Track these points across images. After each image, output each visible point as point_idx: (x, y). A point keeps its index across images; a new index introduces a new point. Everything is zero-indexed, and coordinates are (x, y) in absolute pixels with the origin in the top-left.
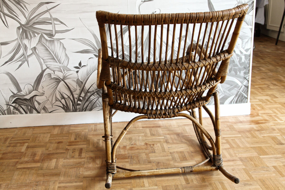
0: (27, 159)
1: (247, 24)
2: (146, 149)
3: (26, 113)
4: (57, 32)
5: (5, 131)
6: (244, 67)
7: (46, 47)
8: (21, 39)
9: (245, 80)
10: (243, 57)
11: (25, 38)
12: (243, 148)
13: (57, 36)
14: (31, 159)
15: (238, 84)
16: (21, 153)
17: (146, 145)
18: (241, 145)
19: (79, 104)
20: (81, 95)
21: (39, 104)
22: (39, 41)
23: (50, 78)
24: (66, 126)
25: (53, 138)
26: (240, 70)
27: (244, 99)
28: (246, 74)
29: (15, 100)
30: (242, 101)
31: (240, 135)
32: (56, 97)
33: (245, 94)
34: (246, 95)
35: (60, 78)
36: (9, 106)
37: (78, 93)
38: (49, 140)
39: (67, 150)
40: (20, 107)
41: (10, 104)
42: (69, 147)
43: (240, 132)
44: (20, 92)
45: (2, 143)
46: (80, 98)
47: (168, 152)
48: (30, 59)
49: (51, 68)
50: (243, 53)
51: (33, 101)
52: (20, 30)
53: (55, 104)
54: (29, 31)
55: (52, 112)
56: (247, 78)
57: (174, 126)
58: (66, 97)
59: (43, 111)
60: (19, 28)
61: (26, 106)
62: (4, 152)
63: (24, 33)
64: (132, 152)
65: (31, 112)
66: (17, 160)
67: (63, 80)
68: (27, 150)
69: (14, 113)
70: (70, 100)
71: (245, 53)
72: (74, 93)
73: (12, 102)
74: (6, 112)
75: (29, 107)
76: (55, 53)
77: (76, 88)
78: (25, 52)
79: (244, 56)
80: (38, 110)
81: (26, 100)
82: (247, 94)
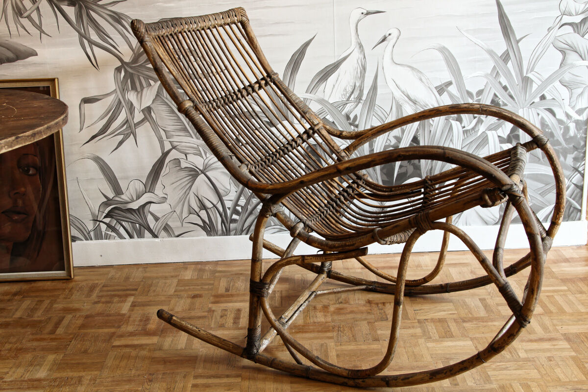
0: (133, 328)
1: (581, 56)
2: (369, 313)
3: (131, 237)
5: (91, 272)
6: (574, 146)
7: (170, 107)
8: (123, 91)
9: (577, 172)
10: (572, 126)
11: (130, 89)
12: (572, 315)
14: (140, 329)
16: (121, 316)
17: (368, 305)
18: (567, 308)
19: (235, 221)
20: (239, 203)
21: (157, 219)
22: (157, 95)
23: (178, 168)
24: (208, 264)
25: (183, 288)
26: (565, 153)
27: (575, 211)
28: (579, 162)
29: (110, 212)
30: (569, 216)
31: (565, 288)
32: (189, 206)
33: (576, 202)
34: (579, 205)
35: (197, 167)
36: (98, 223)
37: (232, 198)
38: (175, 291)
39: (211, 311)
40: (120, 225)
41: (101, 220)
42: (214, 307)
43: (565, 281)
44: (119, 196)
45: (84, 296)
46: (237, 208)
47: (415, 319)
48: (139, 131)
49: (180, 148)
50: (571, 117)
51: (144, 213)
52: (121, 73)
53: (187, 220)
54: (139, 76)
55: (182, 236)
56: (580, 169)
57: (427, 267)
58: (209, 205)
59: (163, 233)
60: (118, 70)
61: (130, 222)
62: (88, 313)
63: (128, 80)
64: (341, 318)
65: (141, 235)
66: (113, 330)
67: (203, 172)
68: (133, 310)
69: (107, 237)
70: (217, 212)
71: (576, 117)
72: (224, 198)
73: (104, 214)
74: (92, 234)
75: (137, 225)
77: (228, 187)
78: (130, 117)
79: (574, 124)
80: (154, 231)
81: (130, 211)
82: (580, 203)
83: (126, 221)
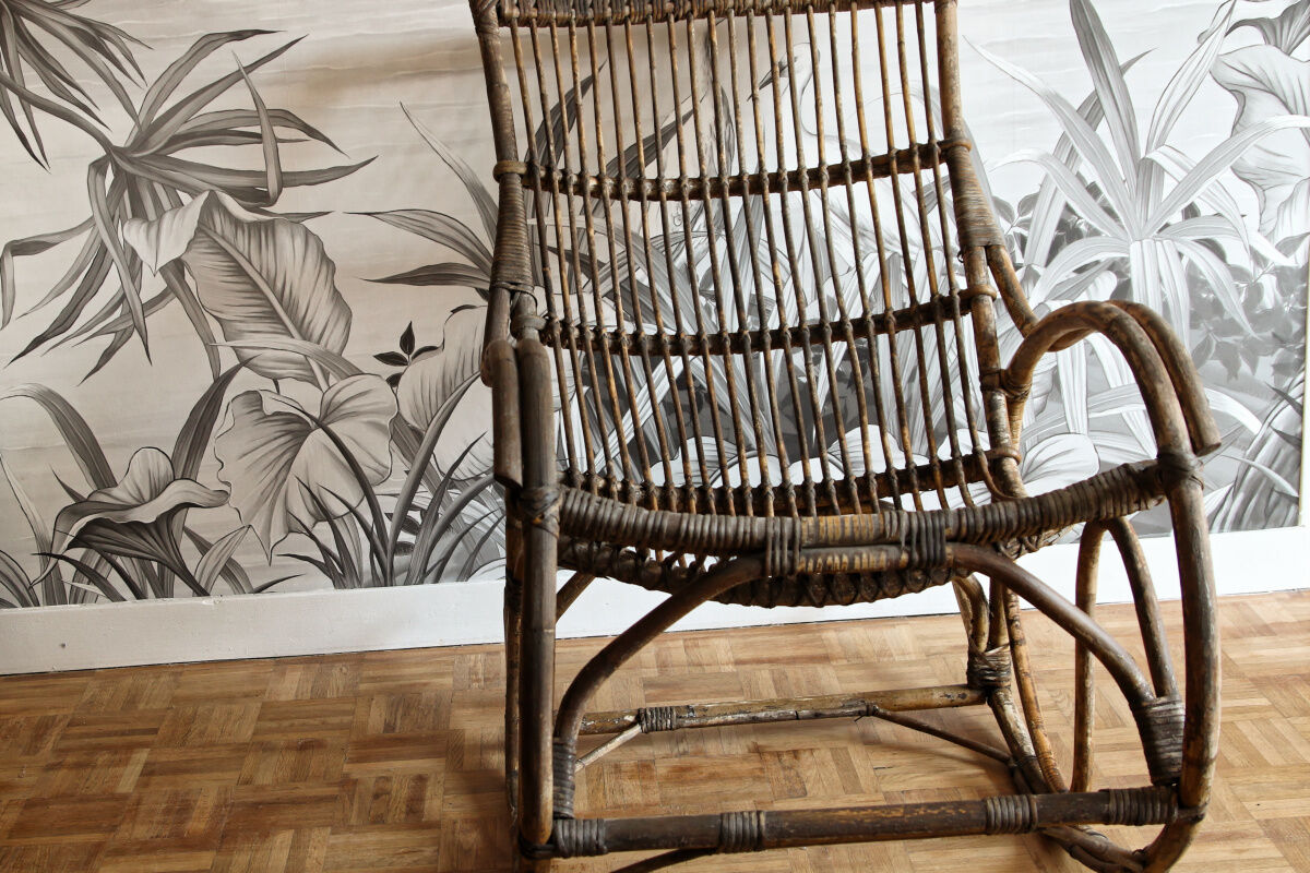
0: (147, 832)
1: (1285, 104)
2: (757, 779)
3: (139, 595)
4: (288, 180)
5: (36, 687)
6: (1275, 335)
7: (234, 260)
8: (112, 221)
9: (1284, 403)
10: (1269, 283)
11: (130, 215)
12: (1283, 770)
13: (290, 201)
14: (167, 833)
15: (1243, 427)
16: (117, 800)
17: (755, 757)
18: (1270, 755)
19: (405, 548)
20: (416, 501)
21: (203, 547)
22: (198, 230)
23: (257, 415)
24: (339, 661)
25: (274, 725)
26: (1253, 352)
27: (1281, 503)
28: (1288, 375)
29: (82, 531)
30: (1268, 515)
31: (1263, 702)
32: (288, 512)
33: (1286, 479)
34: (1292, 485)
35: (304, 412)
36: (53, 561)
37: (398, 490)
38: (254, 734)
39: (348, 783)
40: (109, 565)
41: (59, 553)
42: (356, 771)
43: (1261, 683)
44: (104, 491)
45: (21, 750)
46: (411, 514)
47: (877, 791)
48: (153, 322)
49: (260, 363)
50: (1265, 260)
51: (170, 532)
52: (104, 174)
53: (283, 548)
54: (151, 181)
55: (269, 589)
56: (1293, 393)
57: (903, 654)
58: (338, 509)
59: (221, 584)
60: (98, 167)
61: (138, 557)
62: (32, 795)
63: (122, 195)
64: (687, 794)
65: (163, 591)
66: (96, 837)
67: (321, 424)
68: (146, 785)
69: (78, 597)
70: (358, 525)
71: (1277, 259)
72: (376, 490)
73: (69, 539)
74: (39, 590)
75: (155, 564)
76: (279, 285)
77: (388, 463)
78: (130, 289)
79: (1274, 278)
80: (197, 578)
81: (136, 527)
82: (1296, 481)
83: (126, 555)
